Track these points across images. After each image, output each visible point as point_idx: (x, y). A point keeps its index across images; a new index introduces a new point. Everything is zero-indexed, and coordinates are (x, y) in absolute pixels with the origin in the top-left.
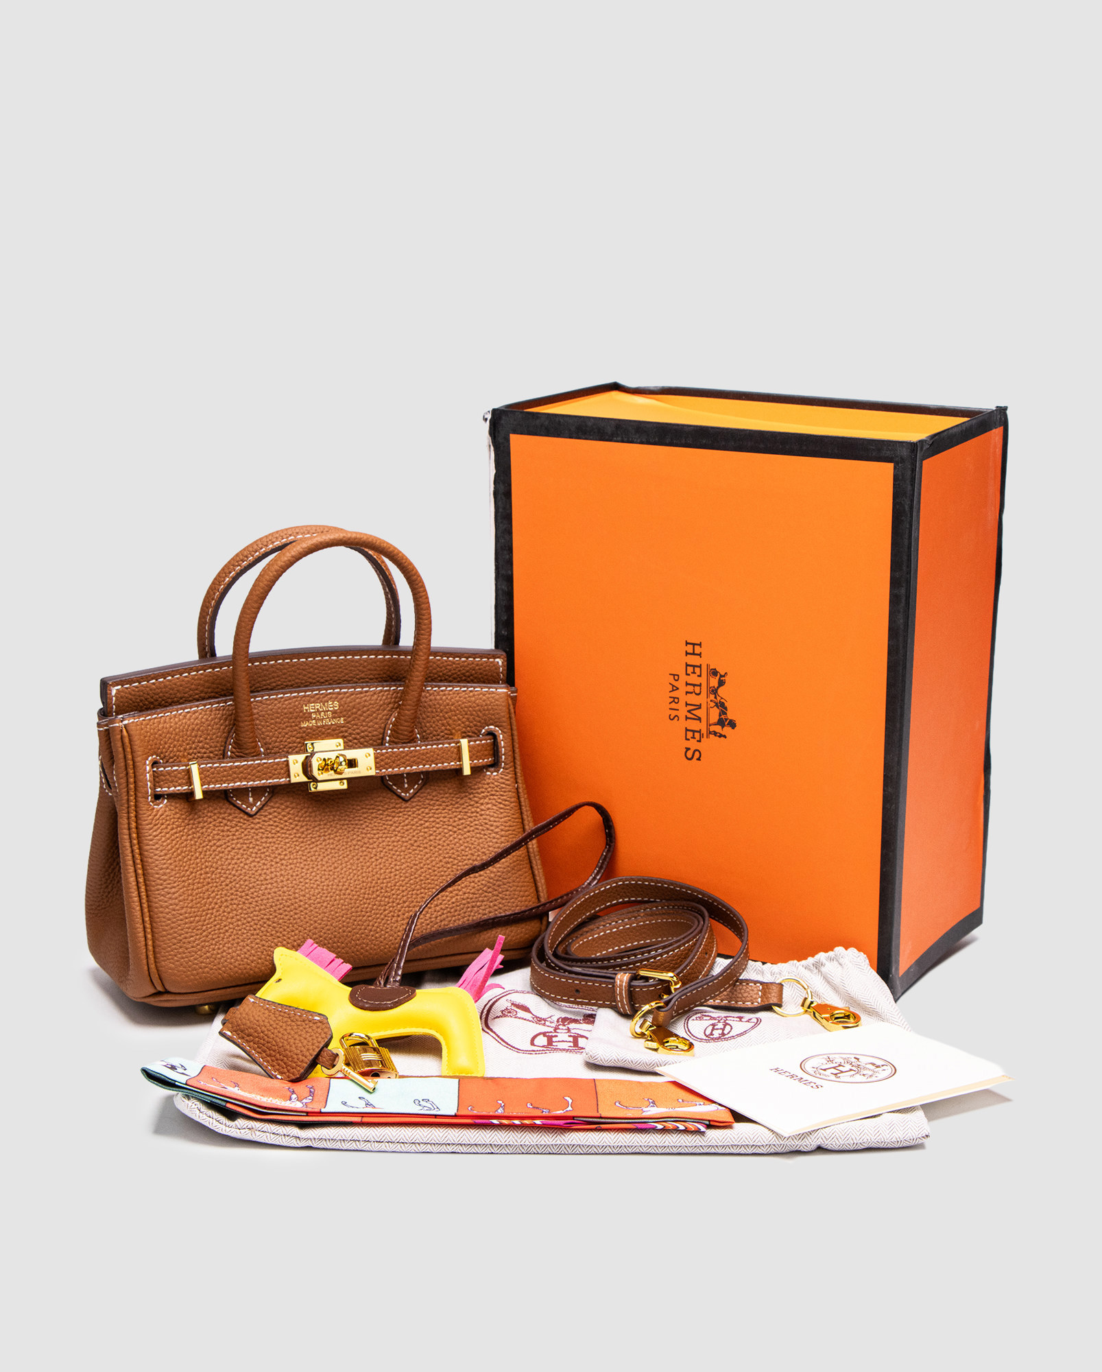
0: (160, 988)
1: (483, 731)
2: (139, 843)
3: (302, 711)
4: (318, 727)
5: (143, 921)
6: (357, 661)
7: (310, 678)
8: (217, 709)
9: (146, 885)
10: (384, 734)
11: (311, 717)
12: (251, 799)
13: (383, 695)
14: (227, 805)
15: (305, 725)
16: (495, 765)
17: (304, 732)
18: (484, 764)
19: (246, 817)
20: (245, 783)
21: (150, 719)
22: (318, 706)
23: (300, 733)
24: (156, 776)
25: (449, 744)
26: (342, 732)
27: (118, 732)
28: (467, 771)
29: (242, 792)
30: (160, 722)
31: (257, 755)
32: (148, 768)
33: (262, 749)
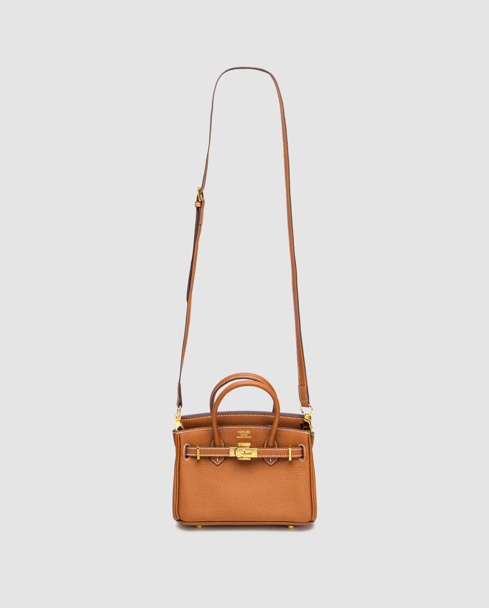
0: (179, 519)
1: (299, 445)
2: (179, 471)
3: (238, 433)
4: (243, 439)
5: (176, 497)
6: (258, 417)
7: (242, 421)
8: (210, 430)
9: (179, 485)
10: (264, 443)
11: (240, 435)
12: (218, 460)
13: (265, 430)
14: (210, 460)
15: (238, 437)
16: (302, 457)
17: (238, 440)
18: (298, 457)
19: (216, 466)
20: (215, 455)
21: (187, 432)
22: (243, 432)
23: (236, 440)
24: (186, 450)
25: (286, 449)
26: (251, 441)
27: (176, 435)
28: (290, 459)
29: (215, 458)
30: (191, 433)
31: (221, 446)
32: (184, 448)
33: (223, 444)
